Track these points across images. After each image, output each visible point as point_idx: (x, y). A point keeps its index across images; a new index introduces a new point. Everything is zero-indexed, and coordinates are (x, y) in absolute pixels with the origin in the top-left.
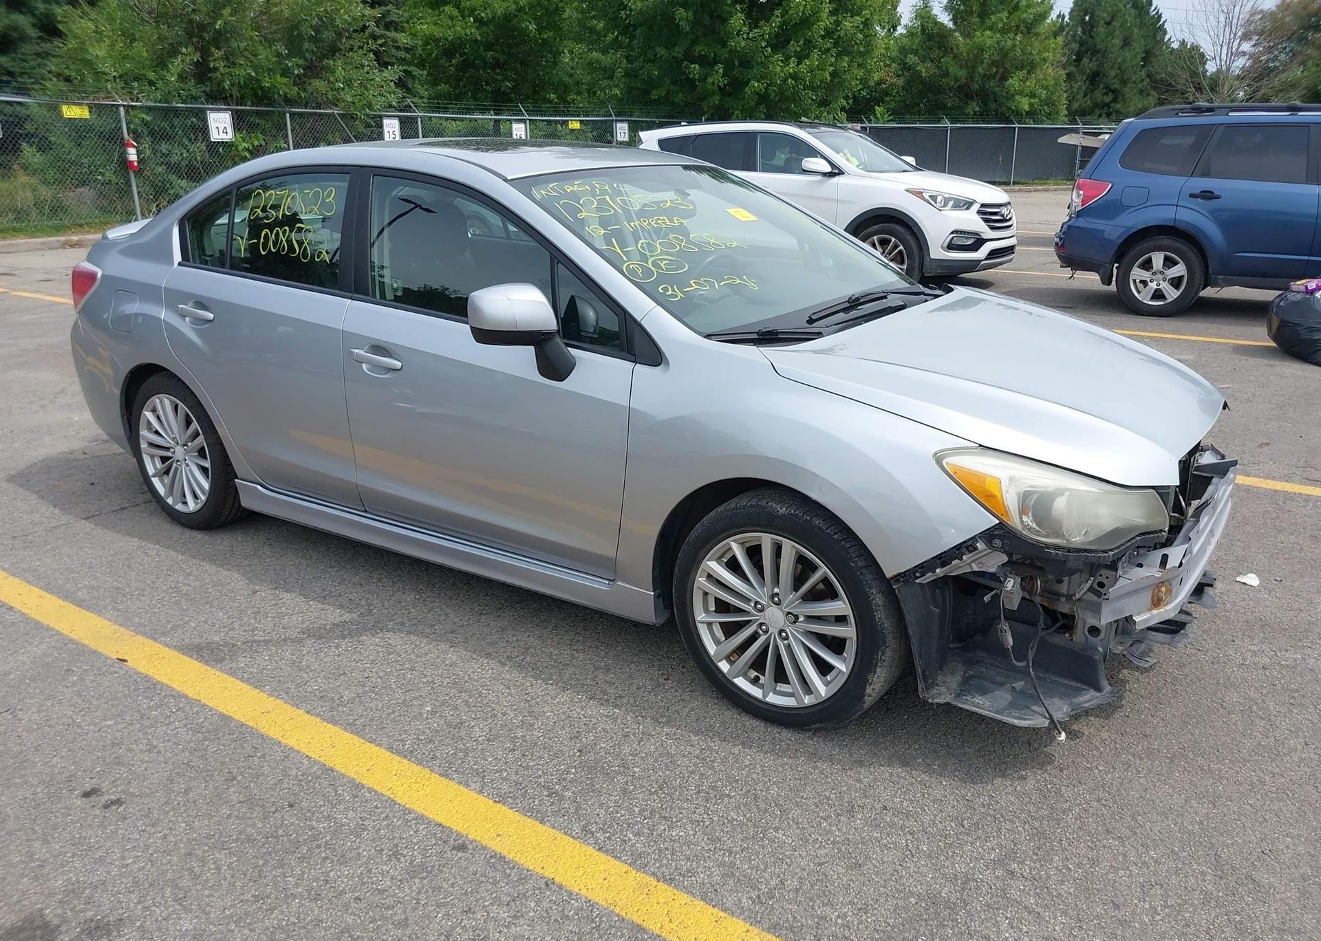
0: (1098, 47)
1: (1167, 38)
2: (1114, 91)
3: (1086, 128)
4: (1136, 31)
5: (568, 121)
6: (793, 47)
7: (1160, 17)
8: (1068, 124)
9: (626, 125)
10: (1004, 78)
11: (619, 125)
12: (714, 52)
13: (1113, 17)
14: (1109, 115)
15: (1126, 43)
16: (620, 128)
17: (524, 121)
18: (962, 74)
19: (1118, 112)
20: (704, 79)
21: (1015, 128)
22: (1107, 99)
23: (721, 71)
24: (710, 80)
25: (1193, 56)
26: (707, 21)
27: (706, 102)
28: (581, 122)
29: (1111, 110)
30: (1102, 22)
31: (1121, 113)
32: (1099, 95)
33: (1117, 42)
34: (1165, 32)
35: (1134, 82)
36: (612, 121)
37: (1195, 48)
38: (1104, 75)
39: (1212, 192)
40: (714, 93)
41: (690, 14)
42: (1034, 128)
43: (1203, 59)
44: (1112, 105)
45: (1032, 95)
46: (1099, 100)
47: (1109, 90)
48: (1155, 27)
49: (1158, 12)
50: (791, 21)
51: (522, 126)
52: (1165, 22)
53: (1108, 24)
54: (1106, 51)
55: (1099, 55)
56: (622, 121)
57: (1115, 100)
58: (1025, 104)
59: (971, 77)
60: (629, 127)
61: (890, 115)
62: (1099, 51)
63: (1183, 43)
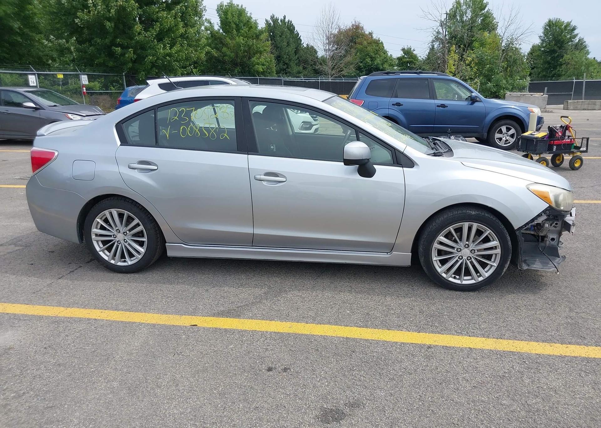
0: (278, 46)
1: (302, 42)
2: (286, 64)
3: (284, 79)
4: (291, 39)
5: (57, 74)
6: (167, 40)
7: (298, 34)
8: (277, 77)
9: (86, 77)
10: (250, 58)
11: (83, 76)
12: (127, 43)
13: (282, 34)
14: (286, 73)
15: (288, 44)
16: (83, 78)
17: (34, 74)
18: (232, 55)
19: (289, 72)
20: (123, 55)
21: (258, 79)
22: (285, 67)
23: (132, 52)
24: (127, 55)
25: (311, 50)
26: (121, 27)
27: (125, 66)
28: (64, 74)
29: (287, 72)
30: (278, 35)
31: (290, 73)
32: (281, 65)
33: (285, 44)
34: (301, 41)
35: (293, 60)
36: (79, 74)
37: (312, 47)
38: (282, 57)
39: (400, 103)
40: (129, 62)
41: (113, 25)
42: (264, 79)
43: (316, 52)
44: (287, 69)
45: (263, 65)
46: (282, 67)
47: (285, 64)
48: (297, 39)
49: (297, 32)
50: (164, 29)
51: (33, 77)
52: (300, 36)
53: (280, 36)
54: (281, 47)
55: (279, 49)
56: (84, 74)
57: (287, 68)
58: (260, 68)
59: (237, 56)
60: (88, 77)
61: (199, 73)
62: (279, 47)
63: (308, 45)
